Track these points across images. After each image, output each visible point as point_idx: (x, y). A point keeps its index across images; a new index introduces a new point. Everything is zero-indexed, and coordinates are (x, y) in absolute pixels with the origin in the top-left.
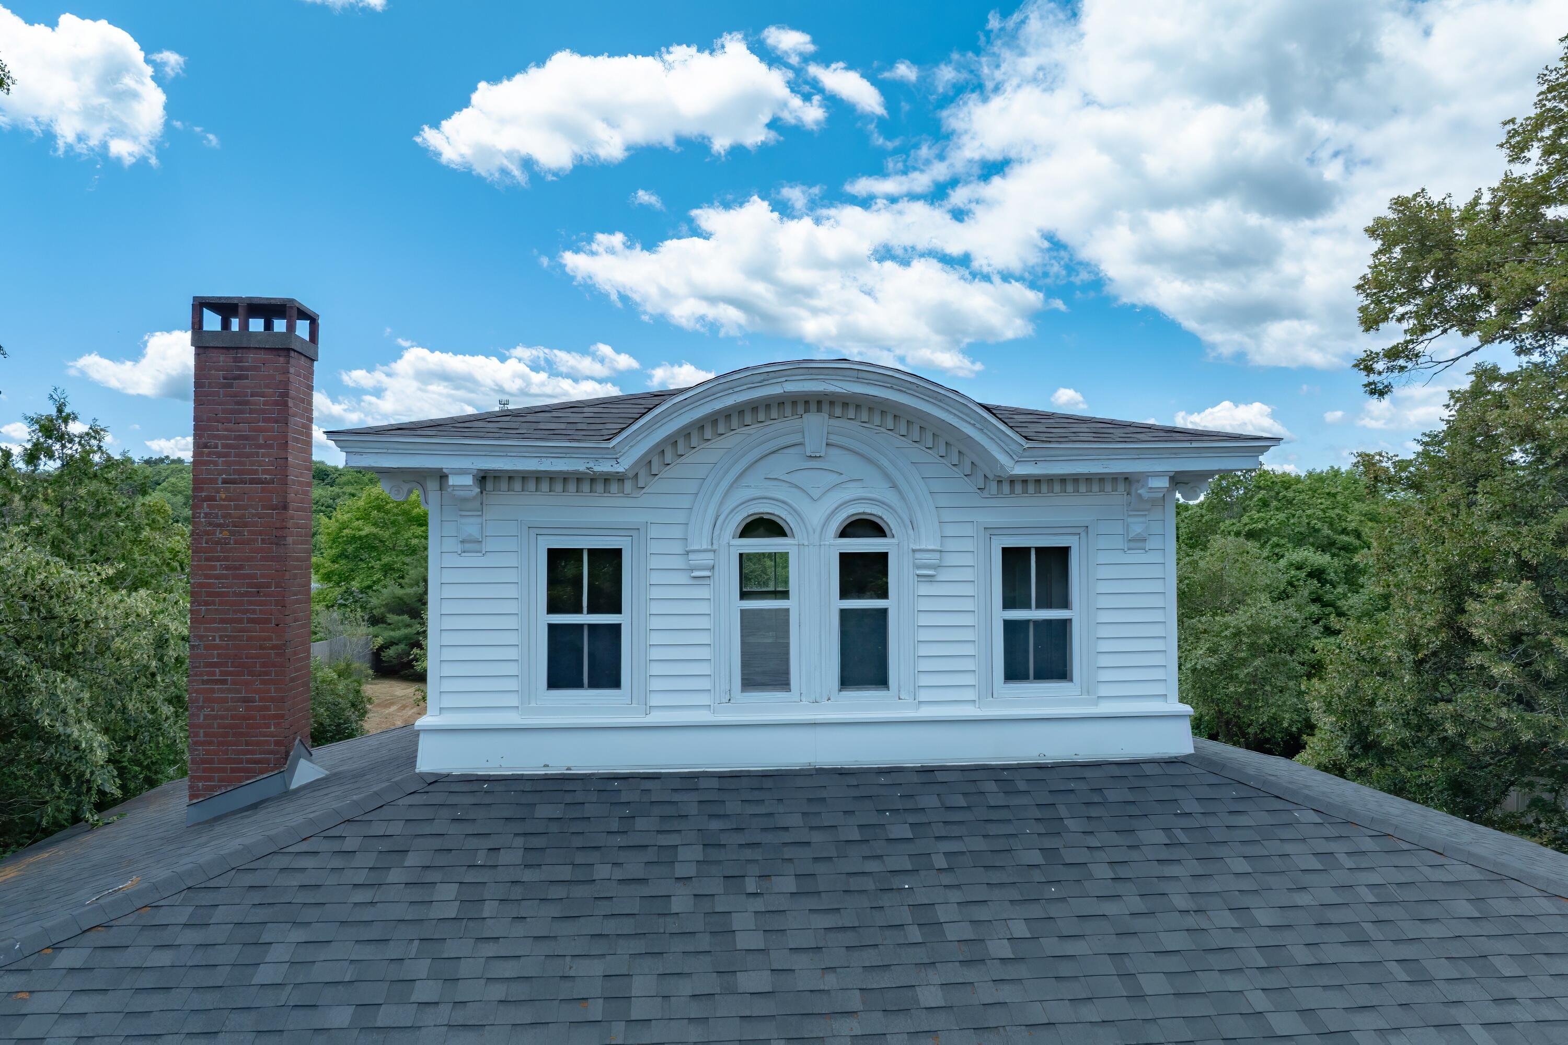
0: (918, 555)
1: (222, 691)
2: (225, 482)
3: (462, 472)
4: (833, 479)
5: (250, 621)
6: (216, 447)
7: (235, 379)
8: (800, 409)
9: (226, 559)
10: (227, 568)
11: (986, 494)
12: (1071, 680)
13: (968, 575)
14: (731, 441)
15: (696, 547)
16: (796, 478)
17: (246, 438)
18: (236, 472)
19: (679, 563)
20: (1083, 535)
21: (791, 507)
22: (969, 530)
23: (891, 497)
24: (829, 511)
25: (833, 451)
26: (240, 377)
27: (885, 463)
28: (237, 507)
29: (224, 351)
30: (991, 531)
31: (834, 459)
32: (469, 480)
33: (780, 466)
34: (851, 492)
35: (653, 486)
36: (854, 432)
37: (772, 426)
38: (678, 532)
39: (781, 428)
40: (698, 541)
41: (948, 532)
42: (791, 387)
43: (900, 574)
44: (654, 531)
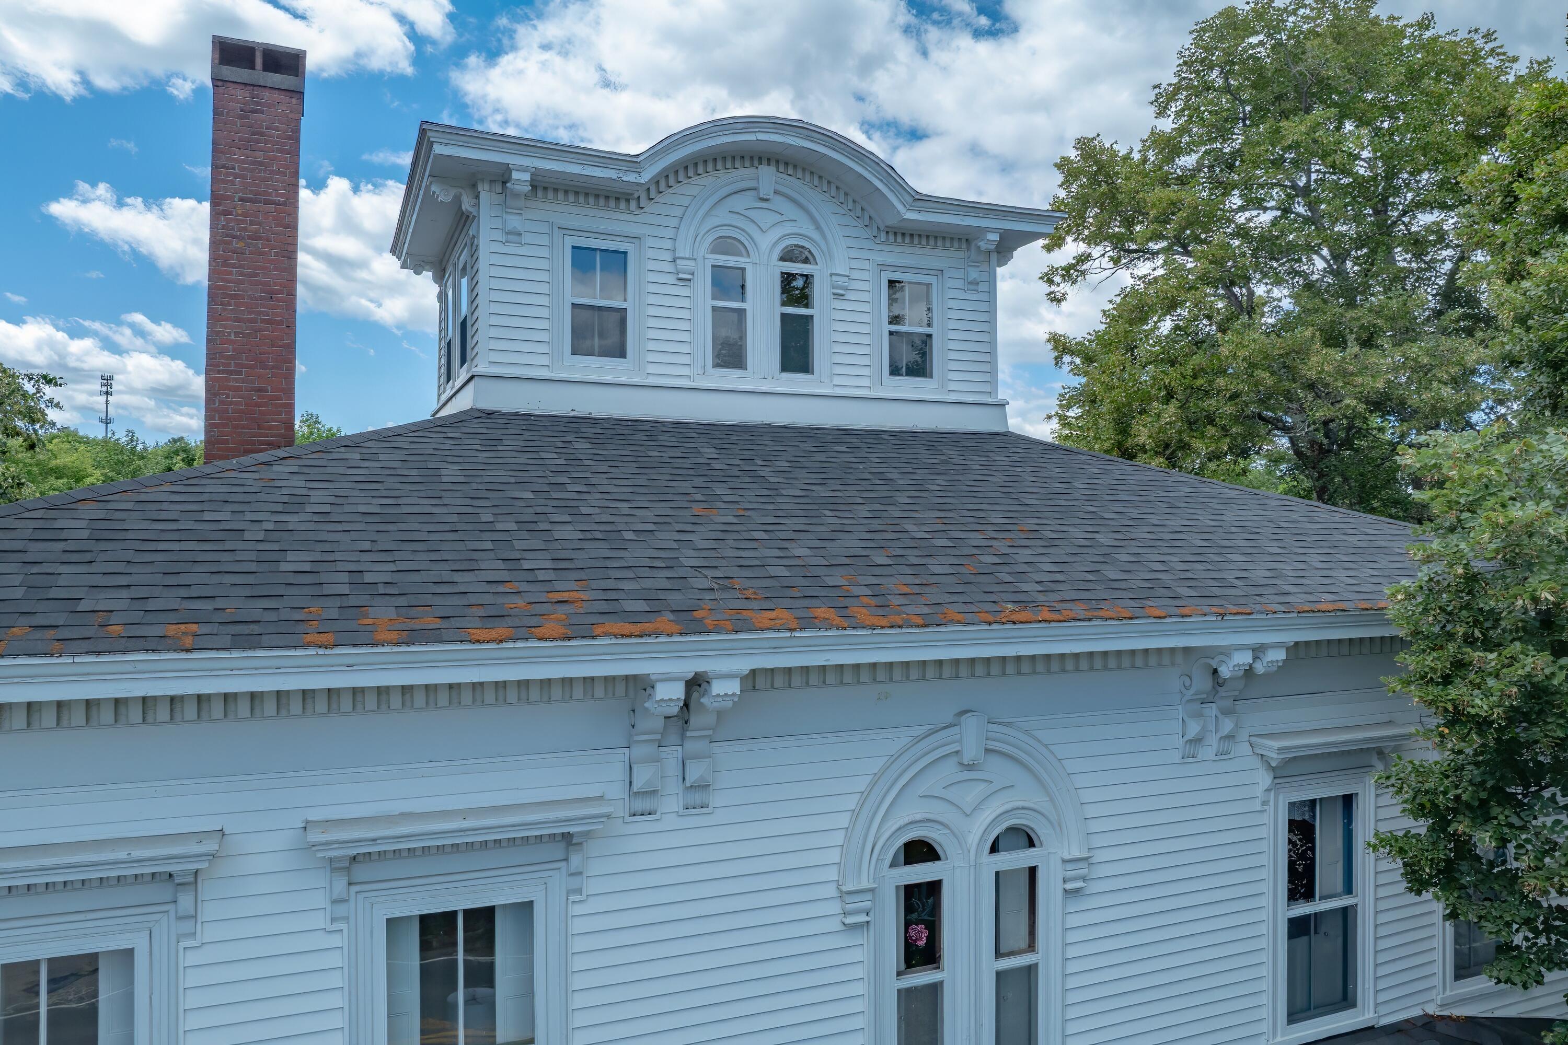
0: (834, 278)
1: (237, 381)
2: (241, 200)
3: (523, 169)
4: (778, 218)
5: (263, 321)
6: (234, 169)
7: (252, 112)
8: (756, 163)
9: (241, 266)
10: (242, 274)
11: (877, 241)
12: (931, 377)
13: (865, 296)
14: (707, 180)
15: (681, 255)
16: (752, 214)
17: (261, 164)
18: (251, 192)
19: (669, 267)
20: (940, 276)
21: (749, 235)
22: (867, 265)
23: (815, 235)
24: (774, 241)
25: (778, 199)
26: (256, 111)
27: (813, 210)
28: (251, 223)
29: (242, 87)
30: (882, 266)
31: (779, 203)
32: (527, 177)
33: (740, 203)
34: (790, 228)
35: (650, 207)
36: (793, 184)
37: (735, 173)
38: (668, 244)
39: (742, 175)
40: (684, 251)
41: (855, 264)
42: (761, 137)
43: (820, 291)
44: (651, 242)
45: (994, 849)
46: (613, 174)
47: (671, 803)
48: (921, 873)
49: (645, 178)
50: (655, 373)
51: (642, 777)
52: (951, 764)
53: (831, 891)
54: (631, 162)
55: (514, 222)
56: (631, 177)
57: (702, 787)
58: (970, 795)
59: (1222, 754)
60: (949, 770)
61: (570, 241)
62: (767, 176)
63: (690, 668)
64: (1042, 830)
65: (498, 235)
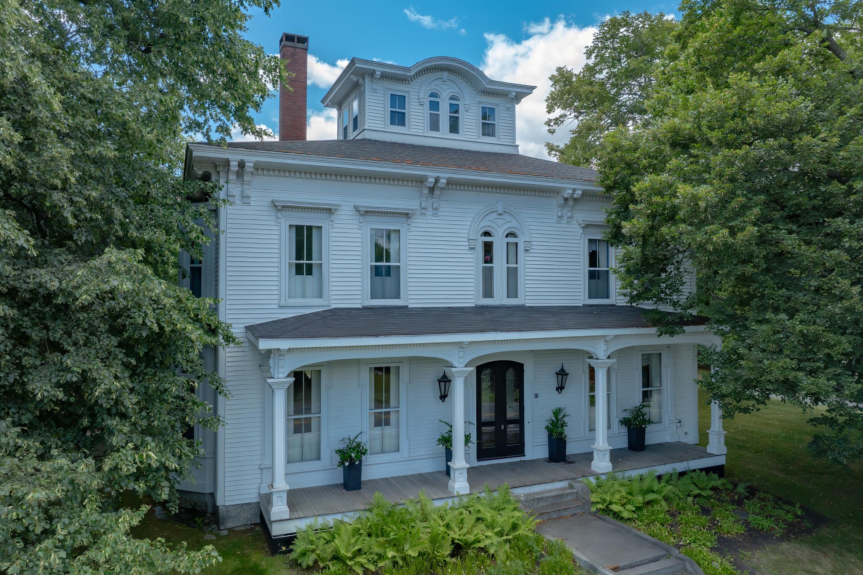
0: (465, 106)
3: (379, 71)
4: (449, 87)
5: (298, 116)
7: (294, 55)
8: (442, 70)
9: (291, 100)
10: (292, 102)
11: (478, 94)
12: (495, 137)
13: (475, 111)
16: (441, 86)
17: (297, 70)
18: (294, 78)
19: (417, 101)
20: (497, 106)
21: (440, 92)
22: (475, 102)
23: (460, 92)
24: (447, 94)
27: (459, 85)
28: (295, 88)
29: (290, 47)
30: (479, 103)
31: (448, 82)
32: (380, 73)
33: (438, 82)
34: (452, 90)
35: (412, 83)
36: (454, 77)
37: (436, 73)
38: (417, 94)
39: (439, 74)
40: (421, 96)
41: (471, 101)
42: (444, 63)
43: (461, 109)
44: (412, 93)
45: (507, 236)
46: (403, 73)
47: (429, 212)
48: (488, 239)
49: (412, 74)
50: (413, 131)
51: (423, 205)
52: (496, 213)
53: (466, 240)
54: (408, 69)
55: (375, 86)
56: (409, 74)
57: (436, 209)
58: (500, 222)
59: (568, 223)
60: (495, 215)
61: (390, 92)
62: (445, 74)
63: (436, 175)
64: (518, 233)
65: (370, 90)
